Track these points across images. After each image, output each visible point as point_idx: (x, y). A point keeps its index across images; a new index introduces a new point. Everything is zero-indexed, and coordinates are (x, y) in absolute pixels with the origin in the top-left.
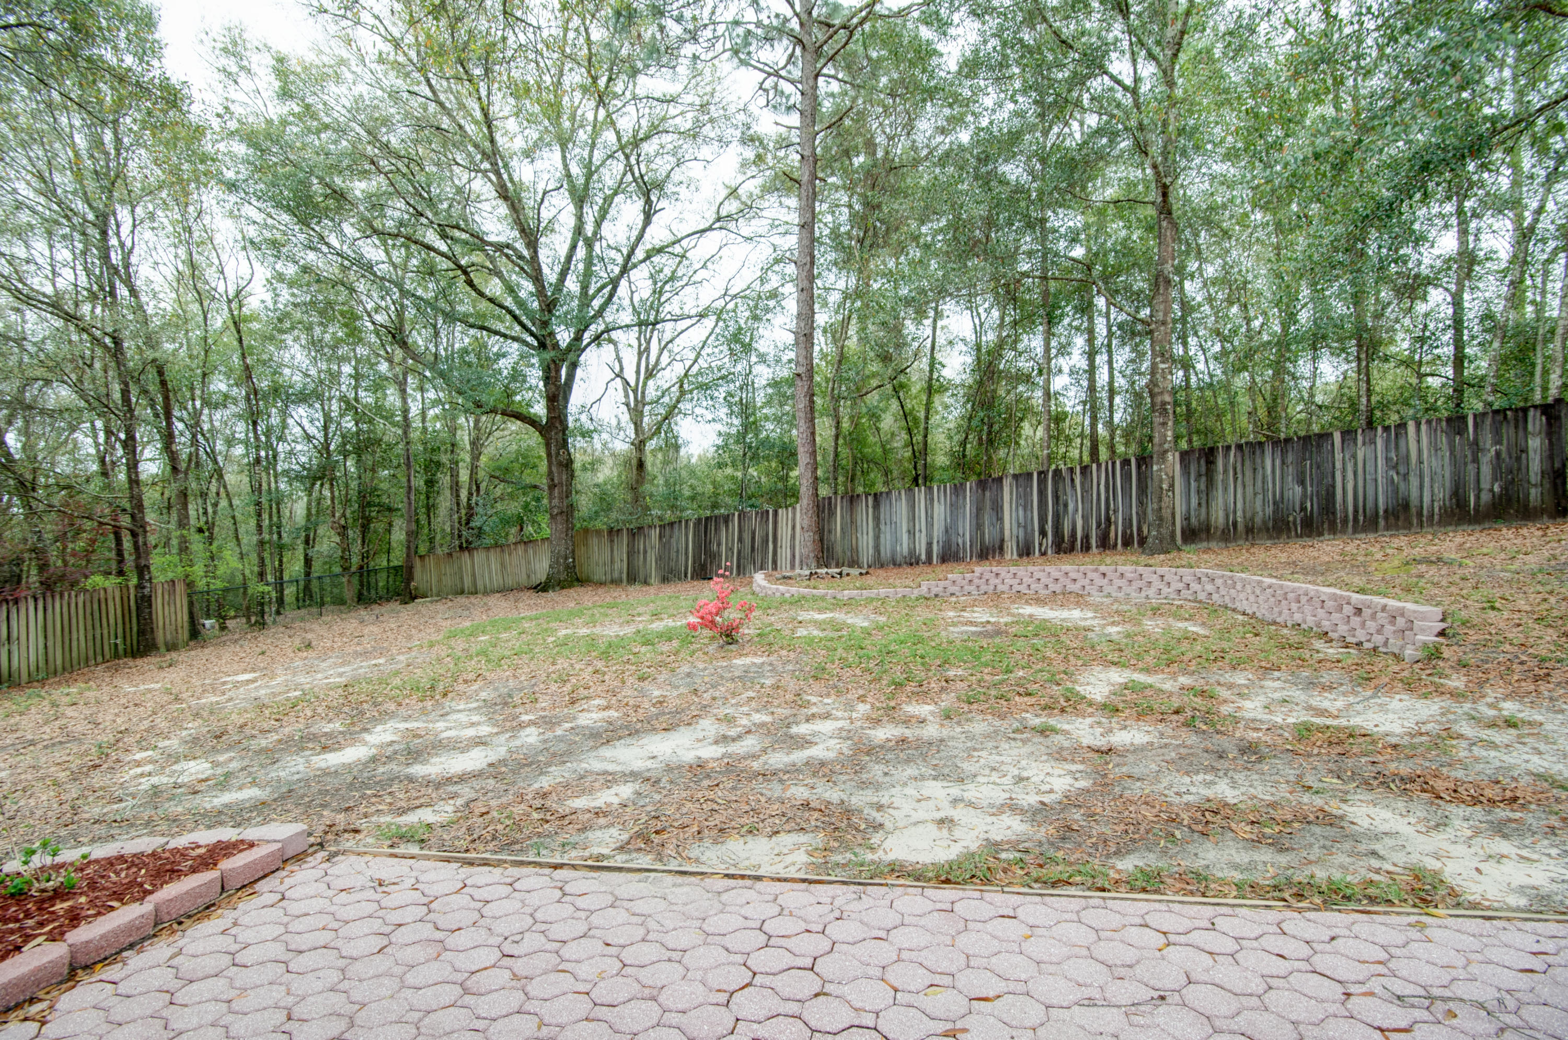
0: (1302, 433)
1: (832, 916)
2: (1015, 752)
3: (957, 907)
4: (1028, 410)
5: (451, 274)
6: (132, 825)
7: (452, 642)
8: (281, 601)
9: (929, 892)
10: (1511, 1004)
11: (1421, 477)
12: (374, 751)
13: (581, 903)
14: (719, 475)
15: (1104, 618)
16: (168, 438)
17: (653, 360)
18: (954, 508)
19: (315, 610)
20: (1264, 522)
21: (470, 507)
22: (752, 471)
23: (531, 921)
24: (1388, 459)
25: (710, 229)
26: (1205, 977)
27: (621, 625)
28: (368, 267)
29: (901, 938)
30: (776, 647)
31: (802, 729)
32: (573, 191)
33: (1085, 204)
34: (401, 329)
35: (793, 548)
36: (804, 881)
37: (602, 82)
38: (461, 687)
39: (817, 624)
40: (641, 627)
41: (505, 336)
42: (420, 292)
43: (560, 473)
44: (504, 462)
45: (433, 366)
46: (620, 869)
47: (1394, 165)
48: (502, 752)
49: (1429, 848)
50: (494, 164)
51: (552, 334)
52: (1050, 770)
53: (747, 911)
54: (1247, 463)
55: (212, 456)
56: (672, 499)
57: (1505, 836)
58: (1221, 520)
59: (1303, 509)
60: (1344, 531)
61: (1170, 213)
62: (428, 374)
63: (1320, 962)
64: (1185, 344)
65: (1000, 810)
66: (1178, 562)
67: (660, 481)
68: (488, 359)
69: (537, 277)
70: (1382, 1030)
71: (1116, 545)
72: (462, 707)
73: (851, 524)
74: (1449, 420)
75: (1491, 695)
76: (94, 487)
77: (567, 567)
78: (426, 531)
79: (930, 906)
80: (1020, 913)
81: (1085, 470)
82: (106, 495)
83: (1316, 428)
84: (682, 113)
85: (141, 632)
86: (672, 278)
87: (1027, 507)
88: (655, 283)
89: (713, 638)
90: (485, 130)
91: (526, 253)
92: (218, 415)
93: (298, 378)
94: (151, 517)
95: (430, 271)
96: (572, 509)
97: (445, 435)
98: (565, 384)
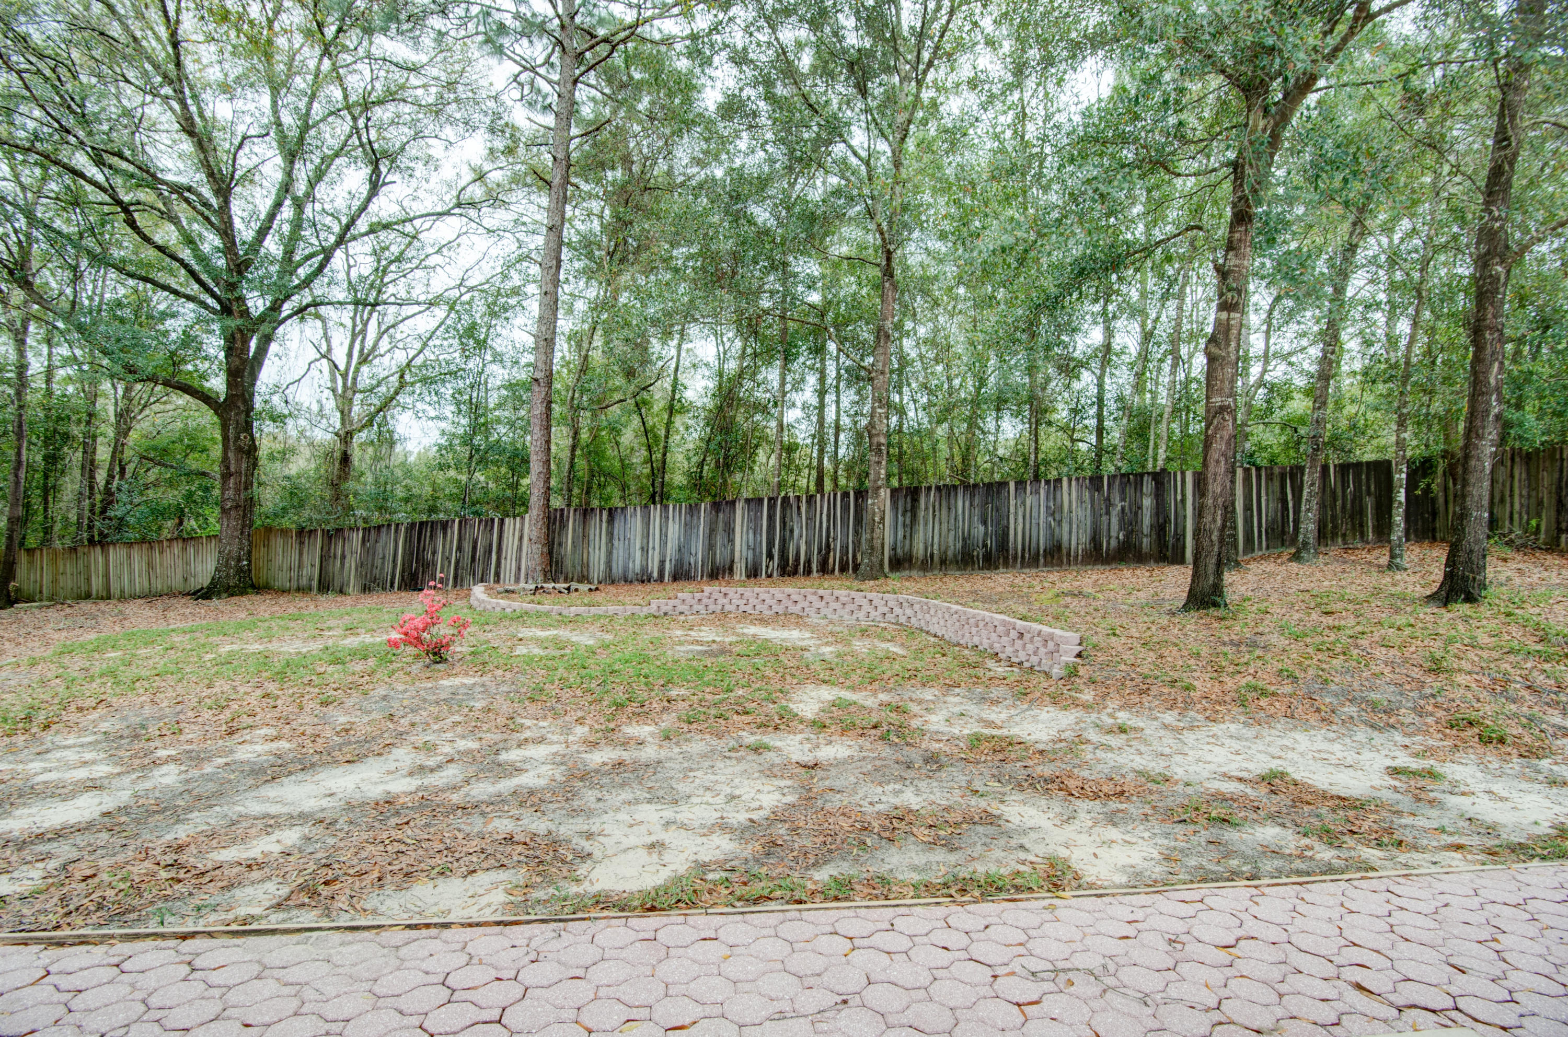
0: (986, 480)
1: (527, 959)
2: (729, 770)
3: (660, 935)
4: (764, 438)
5: (106, 209)
7: (66, 660)
9: (633, 922)
10: (1112, 967)
11: (1071, 524)
13: (216, 978)
14: (440, 477)
15: (819, 638)
17: (369, 343)
18: (689, 528)
20: (955, 556)
21: (108, 492)
22: (480, 477)
23: (143, 1008)
24: (1048, 507)
25: (448, 213)
26: (883, 977)
27: (305, 640)
29: (599, 975)
30: (490, 666)
31: (512, 756)
32: (282, 140)
33: (823, 255)
34: (23, 265)
35: (519, 560)
36: (498, 923)
37: (330, 31)
38: (74, 717)
39: (539, 641)
40: (330, 643)
41: (176, 292)
42: (58, 224)
43: (238, 461)
44: (162, 441)
45: (68, 317)
46: (273, 932)
47: (1060, 266)
48: (125, 797)
49: (1062, 839)
50: (179, 92)
51: (241, 299)
52: (761, 787)
53: (428, 965)
54: (944, 503)
56: (382, 501)
57: (1115, 825)
58: (921, 552)
59: (985, 545)
60: (1014, 567)
61: (892, 276)
62: (60, 324)
63: (977, 951)
64: (900, 393)
65: (710, 830)
66: (885, 588)
67: (369, 478)
68: (150, 317)
69: (226, 231)
70: (1019, 1005)
71: (833, 571)
72: (70, 742)
73: (584, 537)
74: (1091, 479)
75: (1111, 705)
77: (240, 570)
78: (40, 518)
79: (632, 935)
80: (722, 934)
81: (810, 499)
83: (997, 477)
84: (424, 86)
86: (399, 259)
87: (756, 531)
88: (379, 261)
89: (417, 657)
90: (170, 49)
91: (214, 201)
95: (76, 202)
96: (251, 503)
97: (80, 402)
98: (254, 357)
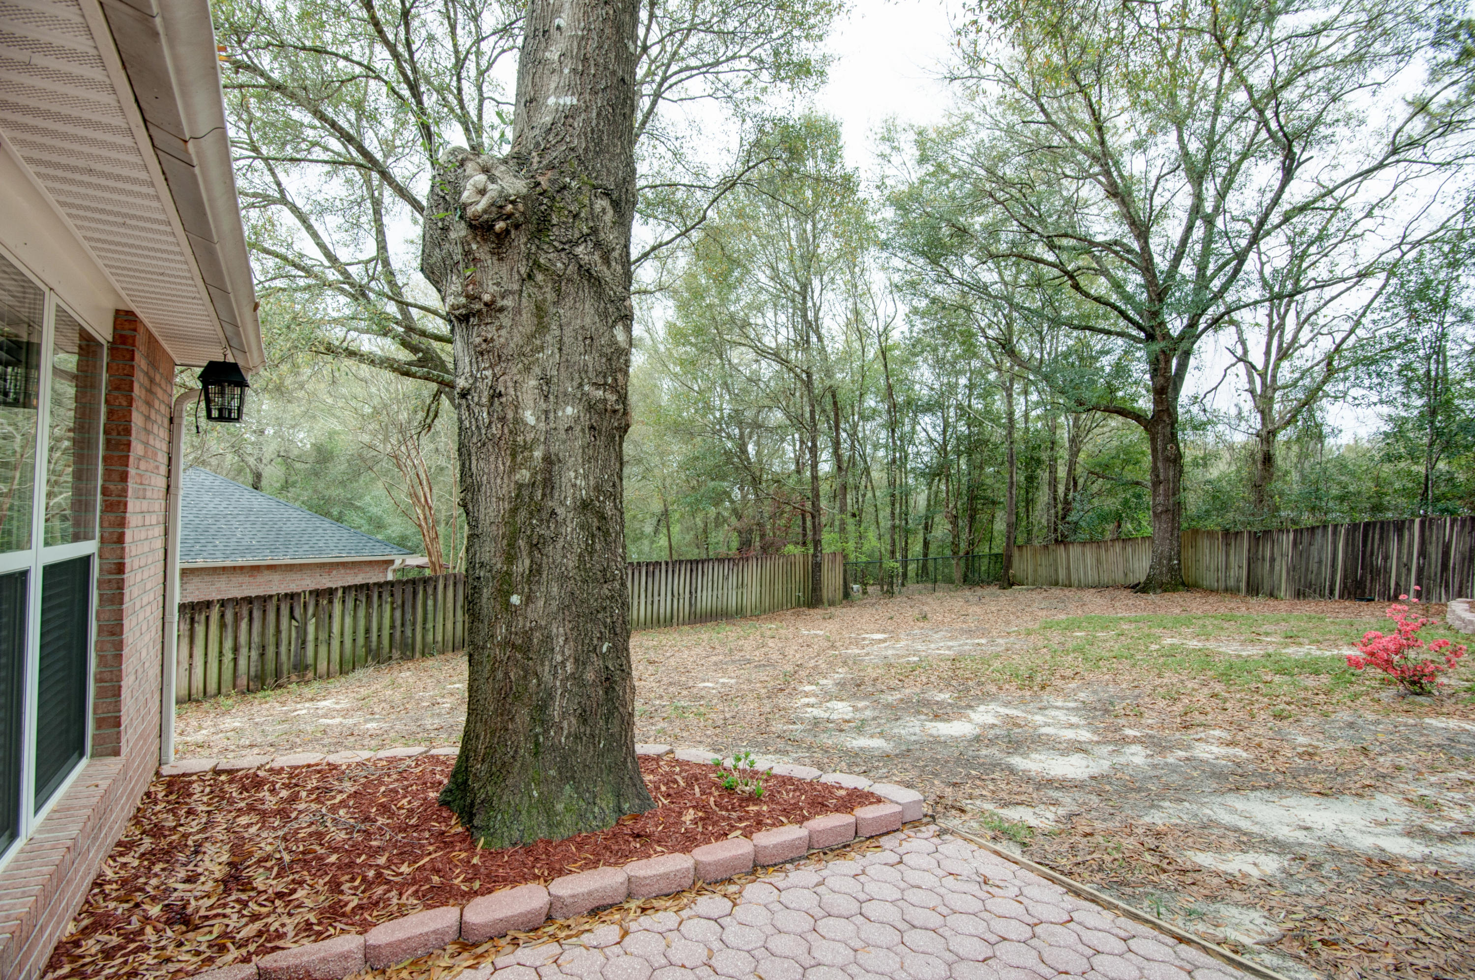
5: (1058, 281)
6: (799, 747)
7: (1048, 633)
8: (905, 575)
12: (978, 731)
14: (1388, 469)
16: (837, 444)
17: (1288, 337)
19: (930, 585)
21: (1066, 502)
22: (1443, 465)
25: (1381, 166)
28: (983, 289)
32: (1190, 168)
34: (1010, 341)
38: (1060, 683)
40: (1271, 649)
41: (1109, 333)
42: (1028, 304)
43: (1166, 469)
44: (1104, 458)
45: (1037, 371)
48: (1105, 766)
50: (1104, 165)
51: (1162, 324)
55: (863, 457)
56: (1313, 499)
62: (1031, 377)
67: (1295, 476)
68: (1090, 358)
69: (1146, 266)
72: (1060, 704)
76: (791, 482)
77: (1171, 569)
78: (1024, 523)
82: (798, 487)
84: (1339, 40)
85: (814, 590)
86: (1320, 238)
88: (1295, 248)
89: (1387, 682)
90: (1096, 136)
91: (1136, 246)
92: (868, 427)
93: (925, 391)
94: (823, 504)
95: (1038, 283)
96: (1179, 506)
97: (1045, 434)
98: (1176, 374)
